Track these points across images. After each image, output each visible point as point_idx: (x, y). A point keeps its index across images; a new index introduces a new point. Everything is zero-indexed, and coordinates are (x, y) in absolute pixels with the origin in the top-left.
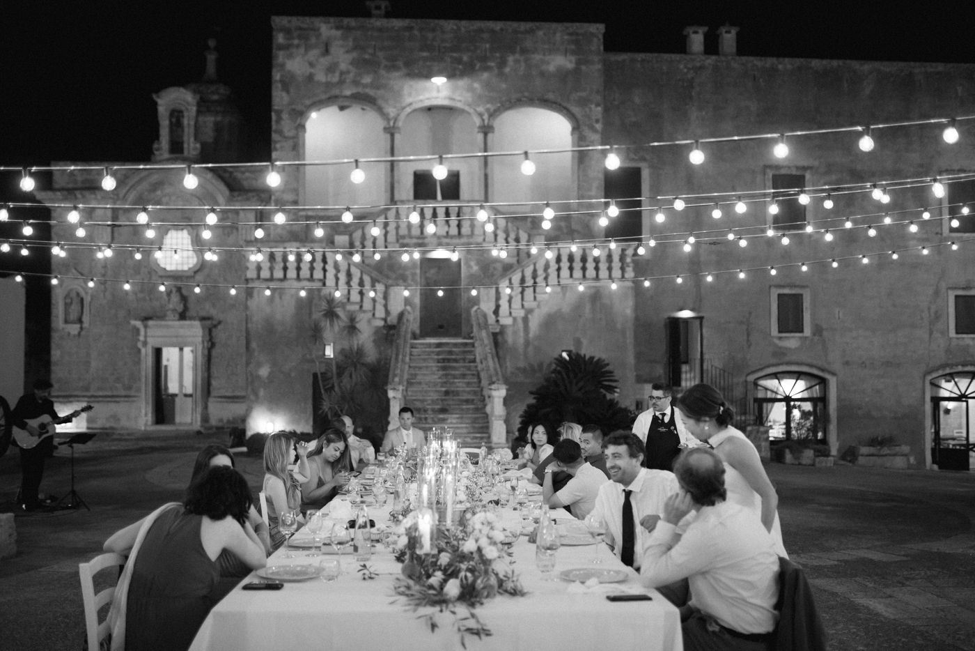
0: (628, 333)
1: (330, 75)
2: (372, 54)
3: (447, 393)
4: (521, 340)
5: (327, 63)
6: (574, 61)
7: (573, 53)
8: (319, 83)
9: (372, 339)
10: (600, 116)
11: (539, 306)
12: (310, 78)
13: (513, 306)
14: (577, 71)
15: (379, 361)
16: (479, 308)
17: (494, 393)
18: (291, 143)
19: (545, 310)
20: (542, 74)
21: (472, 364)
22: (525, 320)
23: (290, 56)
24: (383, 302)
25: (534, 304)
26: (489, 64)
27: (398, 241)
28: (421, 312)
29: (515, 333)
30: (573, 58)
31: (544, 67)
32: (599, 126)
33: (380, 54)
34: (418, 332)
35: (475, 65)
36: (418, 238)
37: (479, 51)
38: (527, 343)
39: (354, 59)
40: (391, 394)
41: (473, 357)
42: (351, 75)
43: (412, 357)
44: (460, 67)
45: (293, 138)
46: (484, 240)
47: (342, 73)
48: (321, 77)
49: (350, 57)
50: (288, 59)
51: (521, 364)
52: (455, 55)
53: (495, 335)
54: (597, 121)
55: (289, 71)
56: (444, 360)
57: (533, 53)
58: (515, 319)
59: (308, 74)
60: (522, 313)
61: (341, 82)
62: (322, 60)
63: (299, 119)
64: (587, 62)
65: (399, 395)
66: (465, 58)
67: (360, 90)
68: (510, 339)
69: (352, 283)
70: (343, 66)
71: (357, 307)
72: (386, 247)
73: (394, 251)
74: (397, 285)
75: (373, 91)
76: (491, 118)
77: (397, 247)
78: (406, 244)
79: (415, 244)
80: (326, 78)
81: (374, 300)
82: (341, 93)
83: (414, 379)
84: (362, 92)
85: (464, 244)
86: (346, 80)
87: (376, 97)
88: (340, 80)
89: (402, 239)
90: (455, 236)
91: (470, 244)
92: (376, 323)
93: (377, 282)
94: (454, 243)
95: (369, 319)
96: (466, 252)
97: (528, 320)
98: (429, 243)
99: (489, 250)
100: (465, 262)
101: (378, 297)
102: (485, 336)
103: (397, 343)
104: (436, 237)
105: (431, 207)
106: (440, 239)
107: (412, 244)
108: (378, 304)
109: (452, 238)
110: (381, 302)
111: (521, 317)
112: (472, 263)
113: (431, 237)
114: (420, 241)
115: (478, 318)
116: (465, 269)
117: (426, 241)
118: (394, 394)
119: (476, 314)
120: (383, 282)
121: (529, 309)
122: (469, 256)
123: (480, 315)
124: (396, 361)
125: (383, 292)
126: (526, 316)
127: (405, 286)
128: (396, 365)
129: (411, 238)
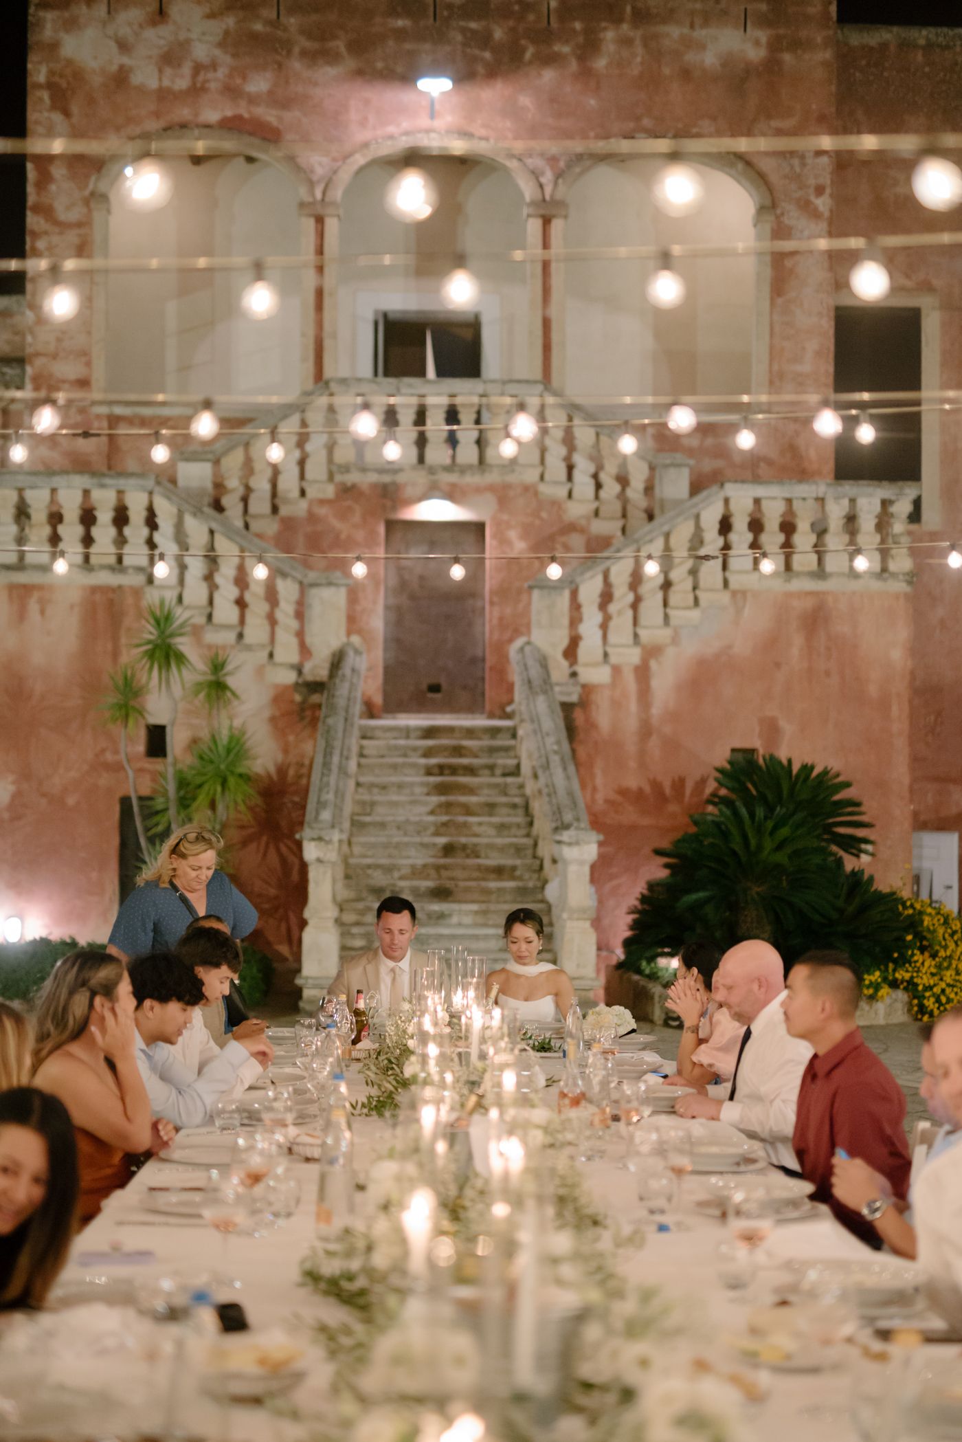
0: (895, 710)
1: (168, 71)
2: (269, 23)
3: (448, 850)
4: (631, 723)
5: (162, 42)
6: (764, 40)
7: (764, 21)
8: (141, 90)
9: (267, 714)
10: (826, 179)
11: (675, 640)
12: (121, 79)
13: (612, 638)
14: (771, 66)
15: (282, 770)
16: (528, 643)
17: (569, 853)
18: (72, 237)
19: (690, 648)
20: (686, 74)
21: (510, 780)
22: (643, 672)
23: (71, 25)
24: (294, 624)
25: (663, 635)
26: (557, 48)
27: (331, 477)
28: (386, 650)
29: (616, 705)
30: (763, 35)
31: (690, 57)
32: (823, 204)
33: (292, 21)
34: (378, 699)
35: (524, 50)
37: (531, 17)
38: (646, 730)
39: (227, 33)
40: (311, 852)
41: (513, 762)
42: (221, 73)
43: (363, 761)
44: (487, 55)
45: (79, 225)
46: (542, 478)
47: (198, 68)
48: (146, 76)
49: (217, 27)
50: (67, 31)
51: (633, 781)
52: (473, 25)
53: (567, 708)
54: (820, 191)
55: (69, 62)
56: (441, 770)
57: (664, 21)
58: (616, 670)
59: (114, 68)
60: (633, 656)
61: (196, 91)
62: (150, 33)
63: (93, 178)
64: (796, 45)
65: (332, 855)
66: (498, 34)
67: (243, 110)
68: (603, 717)
69: (218, 579)
70: (201, 52)
71: (231, 637)
72: (303, 493)
73: (322, 502)
74: (330, 584)
75: (274, 112)
76: (560, 181)
77: (330, 491)
78: (349, 484)
79: (374, 486)
80: (160, 80)
81: (272, 621)
82: (196, 115)
83: (369, 814)
84: (246, 115)
85: (491, 488)
86: (207, 85)
87: (281, 127)
88: (194, 84)
89: (342, 473)
90: (470, 467)
91: (506, 487)
92: (275, 677)
93: (280, 576)
94: (468, 485)
95: (260, 666)
96: (496, 508)
97: (650, 672)
98: (406, 484)
99: (553, 503)
100: (494, 530)
101: (282, 613)
102: (543, 712)
103: (327, 726)
104: (424, 468)
105: (412, 395)
106: (434, 474)
107: (365, 486)
108: (280, 630)
109: (464, 470)
110: (288, 626)
111: (633, 666)
112: (512, 534)
113: (413, 468)
114: (386, 479)
115: (526, 667)
116: (496, 547)
117: (401, 478)
118: (319, 851)
119: (522, 657)
120: (295, 576)
121: (652, 647)
122: (505, 517)
123: (530, 658)
124: (325, 771)
125: (293, 602)
126: (643, 663)
127: (348, 586)
128: (323, 780)
129: (365, 470)
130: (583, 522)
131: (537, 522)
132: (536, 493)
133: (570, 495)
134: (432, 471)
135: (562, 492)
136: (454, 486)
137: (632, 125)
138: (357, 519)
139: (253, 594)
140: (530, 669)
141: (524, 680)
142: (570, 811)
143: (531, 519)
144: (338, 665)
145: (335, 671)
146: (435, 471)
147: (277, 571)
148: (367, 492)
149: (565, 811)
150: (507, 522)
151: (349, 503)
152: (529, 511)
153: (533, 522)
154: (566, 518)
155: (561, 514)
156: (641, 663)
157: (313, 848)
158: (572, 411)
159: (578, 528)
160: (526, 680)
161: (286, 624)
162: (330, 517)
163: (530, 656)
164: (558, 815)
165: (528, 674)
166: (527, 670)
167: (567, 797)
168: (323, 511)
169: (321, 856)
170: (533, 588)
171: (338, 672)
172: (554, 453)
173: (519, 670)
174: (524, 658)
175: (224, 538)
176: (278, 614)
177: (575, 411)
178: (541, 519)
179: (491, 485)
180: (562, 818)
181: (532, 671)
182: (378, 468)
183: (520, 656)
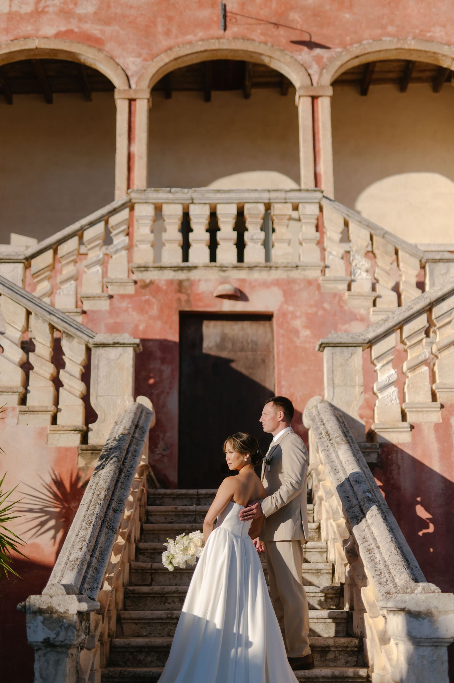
1: (17, 0)
13: (409, 395)
16: (322, 400)
22: (444, 431)
24: (80, 387)
27: (131, 276)
34: (174, 478)
36: (176, 269)
43: (147, 526)
46: (323, 273)
58: (416, 429)
60: (433, 415)
61: (38, 13)
67: (74, 26)
71: (12, 401)
72: (106, 289)
73: (123, 297)
74: (116, 344)
75: (99, 27)
76: (325, 71)
77: (129, 288)
78: (148, 281)
79: (170, 282)
80: (10, 6)
81: (57, 383)
82: (37, 30)
83: (150, 585)
84: (76, 30)
85: (277, 283)
86: (47, 9)
87: (103, 37)
88: (37, 9)
89: (141, 272)
90: (258, 265)
91: (291, 282)
92: (58, 440)
93: (67, 337)
94: (256, 280)
95: (42, 428)
96: (283, 299)
97: (451, 430)
98: (199, 280)
99: (335, 295)
100: (281, 320)
101: (68, 375)
102: (348, 461)
103: (98, 479)
104: (215, 267)
105: (205, 204)
106: (224, 271)
107: (163, 282)
108: (65, 391)
109: (251, 268)
110: (74, 388)
111: (433, 425)
112: (298, 323)
113: (206, 267)
114: (182, 276)
115: (322, 422)
116: (283, 335)
117: (194, 275)
118: (50, 629)
119: (317, 414)
120: (81, 338)
121: (451, 404)
122: (291, 308)
123: (327, 413)
124: (84, 525)
125: (79, 362)
126: (443, 420)
127: (135, 345)
128: (80, 534)
129: (161, 268)
130: (363, 312)
131: (320, 313)
132: (319, 287)
133: (349, 288)
134: (223, 268)
135: (342, 286)
137: (379, 31)
138: (155, 311)
139: (39, 356)
140: (327, 423)
141: (321, 434)
142: (404, 570)
143: (314, 309)
144: (121, 422)
145: (117, 427)
146: (224, 269)
147: (64, 332)
148: (164, 288)
149: (397, 570)
150: (293, 313)
151: (147, 297)
152: (312, 302)
153: (316, 313)
154: (346, 308)
155: (342, 304)
156: (441, 421)
157: (41, 625)
158: (348, 216)
159: (358, 317)
160: (323, 433)
161: (71, 386)
162: (130, 310)
163: (326, 412)
164: (387, 576)
165: (325, 427)
166: (324, 424)
167: (395, 552)
168: (124, 304)
169: (52, 635)
170: (324, 347)
171: (119, 427)
172: (334, 253)
173: (315, 426)
174: (319, 414)
175: (11, 300)
176: (63, 376)
177: (350, 215)
178: (324, 309)
179: (277, 280)
180: (394, 579)
181: (330, 425)
182: (174, 267)
183: (315, 413)
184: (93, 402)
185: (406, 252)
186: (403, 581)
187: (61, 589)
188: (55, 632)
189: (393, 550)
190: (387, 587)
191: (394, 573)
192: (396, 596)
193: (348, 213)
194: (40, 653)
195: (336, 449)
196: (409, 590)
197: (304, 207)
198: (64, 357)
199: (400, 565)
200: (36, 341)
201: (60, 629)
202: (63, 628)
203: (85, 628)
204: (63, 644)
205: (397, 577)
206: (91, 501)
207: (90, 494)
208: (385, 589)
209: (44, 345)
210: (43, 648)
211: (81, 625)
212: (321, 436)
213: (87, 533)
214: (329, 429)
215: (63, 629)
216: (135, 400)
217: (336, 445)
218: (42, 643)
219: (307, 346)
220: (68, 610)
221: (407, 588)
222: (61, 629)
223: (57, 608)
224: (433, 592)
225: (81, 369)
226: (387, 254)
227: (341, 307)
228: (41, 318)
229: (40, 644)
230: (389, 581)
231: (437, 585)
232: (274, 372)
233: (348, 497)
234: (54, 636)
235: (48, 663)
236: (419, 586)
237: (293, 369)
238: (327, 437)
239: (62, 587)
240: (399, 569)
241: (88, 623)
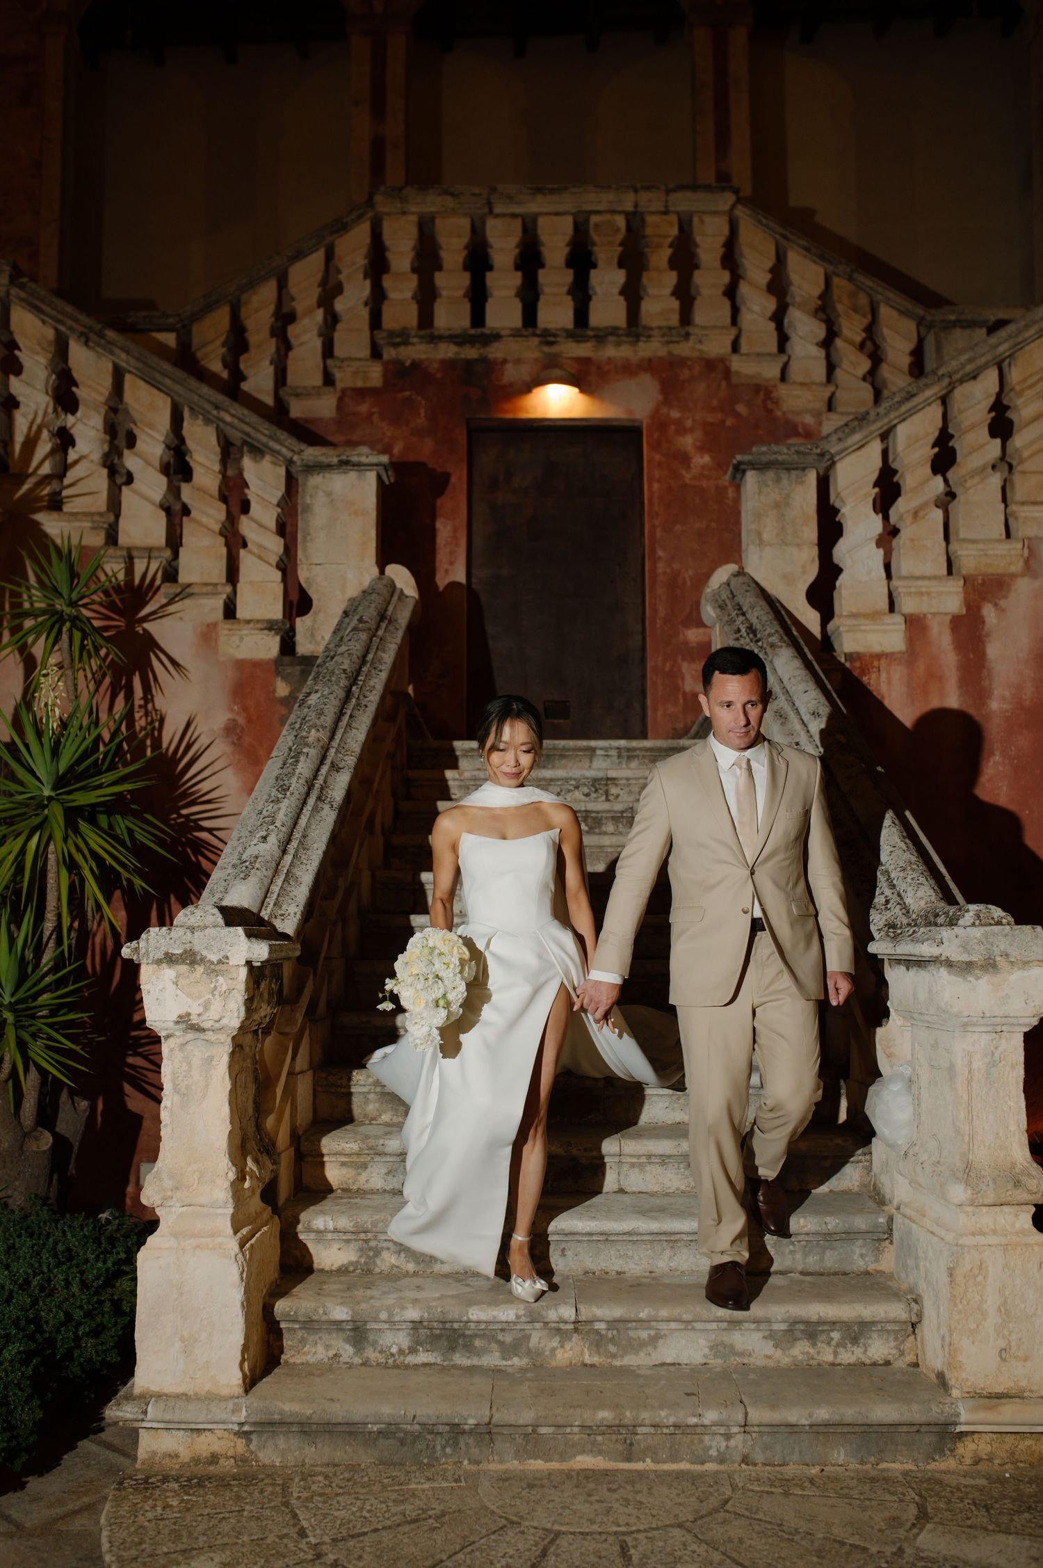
11: (1028, 564)
16: (741, 573)
22: (968, 630)
24: (275, 545)
25: (1006, 557)
27: (376, 354)
29: (918, 694)
36: (460, 339)
46: (735, 347)
58: (915, 625)
69: (131, 463)
71: (152, 569)
72: (329, 380)
73: (361, 393)
74: (345, 464)
77: (375, 376)
78: (407, 363)
79: (449, 364)
85: (649, 366)
89: (396, 345)
90: (613, 331)
91: (676, 363)
92: (238, 646)
93: (250, 452)
94: (610, 360)
95: (208, 626)
96: (660, 397)
97: (983, 628)
98: (505, 361)
99: (757, 388)
100: (656, 436)
101: (254, 525)
102: (794, 677)
103: (306, 710)
104: (535, 335)
105: (514, 216)
106: (551, 344)
107: (436, 365)
108: (251, 557)
109: (601, 336)
110: (265, 548)
111: (949, 618)
112: (688, 442)
113: (516, 334)
114: (471, 353)
115: (740, 609)
116: (660, 464)
117: (496, 351)
118: (190, 995)
119: (730, 596)
120: (278, 452)
121: (984, 580)
122: (675, 414)
123: (748, 594)
124: (274, 792)
125: (275, 501)
126: (968, 610)
127: (379, 468)
128: (264, 811)
129: (434, 339)
130: (809, 420)
131: (729, 422)
132: (727, 373)
133: (783, 377)
134: (548, 337)
135: (771, 371)
136: (586, 361)
138: (421, 420)
139: (198, 489)
140: (750, 611)
141: (739, 631)
142: (922, 880)
143: (719, 416)
144: (355, 611)
145: (347, 620)
146: (551, 339)
147: (245, 442)
148: (439, 375)
149: (909, 880)
150: (679, 423)
151: (407, 393)
152: (715, 403)
153: (723, 422)
154: (779, 413)
155: (770, 405)
156: (964, 612)
157: (171, 988)
158: (785, 237)
159: (801, 431)
160: (743, 630)
161: (260, 546)
162: (375, 418)
163: (747, 591)
164: (888, 892)
165: (747, 619)
166: (744, 614)
167: (903, 846)
168: (364, 408)
169: (195, 1009)
170: (744, 472)
171: (351, 620)
172: (756, 308)
173: (726, 618)
174: (734, 596)
175: (142, 383)
176: (246, 527)
177: (789, 235)
178: (737, 415)
179: (650, 360)
180: (902, 899)
181: (756, 614)
182: (456, 336)
183: (725, 595)
184: (303, 575)
185: (892, 307)
186: (922, 903)
187: (213, 915)
188: (201, 1001)
189: (898, 841)
190: (888, 914)
191: (901, 886)
192: (914, 932)
193: (784, 232)
194: (171, 1041)
195: (770, 658)
196: (940, 920)
197: (702, 222)
198: (246, 491)
199: (914, 870)
200: (195, 461)
201: (210, 996)
202: (216, 993)
203: (269, 994)
204: (217, 1025)
205: (910, 894)
206: (290, 749)
207: (291, 738)
208: (884, 918)
209: (208, 468)
210: (177, 1033)
211: (258, 987)
212: (738, 635)
213: (279, 809)
214: (754, 621)
215: (217, 996)
216: (382, 572)
217: (768, 650)
218: (177, 1023)
219: (705, 484)
220: (227, 958)
221: (937, 915)
222: (214, 995)
223: (204, 953)
224: (999, 923)
225: (279, 515)
226: (856, 311)
227: (770, 411)
228: (201, 417)
229: (171, 1025)
230: (892, 902)
231: (1004, 910)
232: (642, 533)
233: (797, 744)
234: (201, 1010)
235: (189, 1064)
236: (968, 911)
237: (678, 527)
238: (751, 636)
239: (216, 911)
240: (912, 879)
241: (276, 984)
